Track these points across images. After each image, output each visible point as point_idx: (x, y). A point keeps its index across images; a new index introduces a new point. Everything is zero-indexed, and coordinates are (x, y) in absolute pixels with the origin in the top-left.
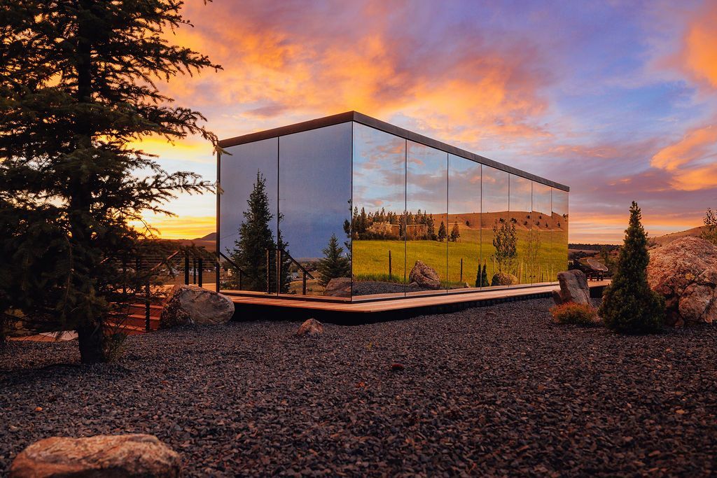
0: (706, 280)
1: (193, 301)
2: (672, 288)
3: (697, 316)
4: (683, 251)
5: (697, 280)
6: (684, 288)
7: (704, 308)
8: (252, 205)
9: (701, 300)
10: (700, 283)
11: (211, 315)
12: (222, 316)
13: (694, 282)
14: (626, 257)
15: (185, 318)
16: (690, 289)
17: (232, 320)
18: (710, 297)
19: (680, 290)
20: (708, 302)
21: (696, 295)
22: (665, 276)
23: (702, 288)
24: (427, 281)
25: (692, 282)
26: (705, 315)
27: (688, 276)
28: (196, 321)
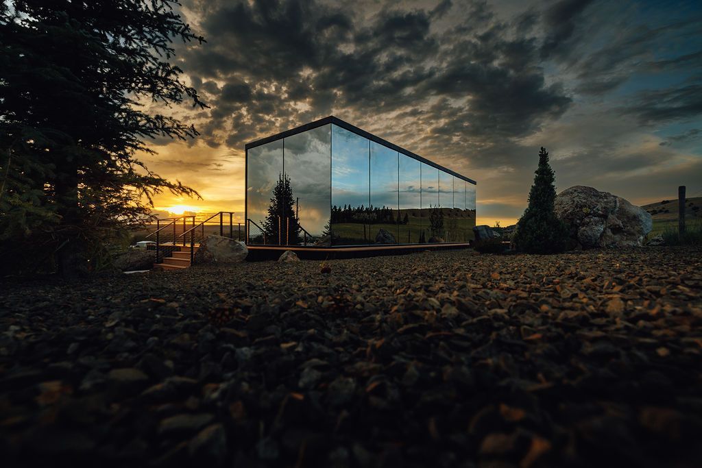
0: (600, 212)
1: (216, 245)
2: (572, 219)
3: (594, 242)
4: (576, 194)
5: (592, 212)
6: (582, 219)
7: (599, 234)
8: (276, 195)
9: (596, 228)
10: (595, 215)
11: (230, 255)
12: (238, 256)
13: (590, 214)
14: (537, 191)
15: (211, 257)
16: (587, 220)
17: (245, 259)
18: (603, 226)
19: (578, 221)
20: (602, 229)
21: (592, 224)
22: (566, 211)
23: (597, 218)
24: (388, 241)
25: (587, 215)
26: (599, 241)
27: (585, 210)
28: (219, 259)
